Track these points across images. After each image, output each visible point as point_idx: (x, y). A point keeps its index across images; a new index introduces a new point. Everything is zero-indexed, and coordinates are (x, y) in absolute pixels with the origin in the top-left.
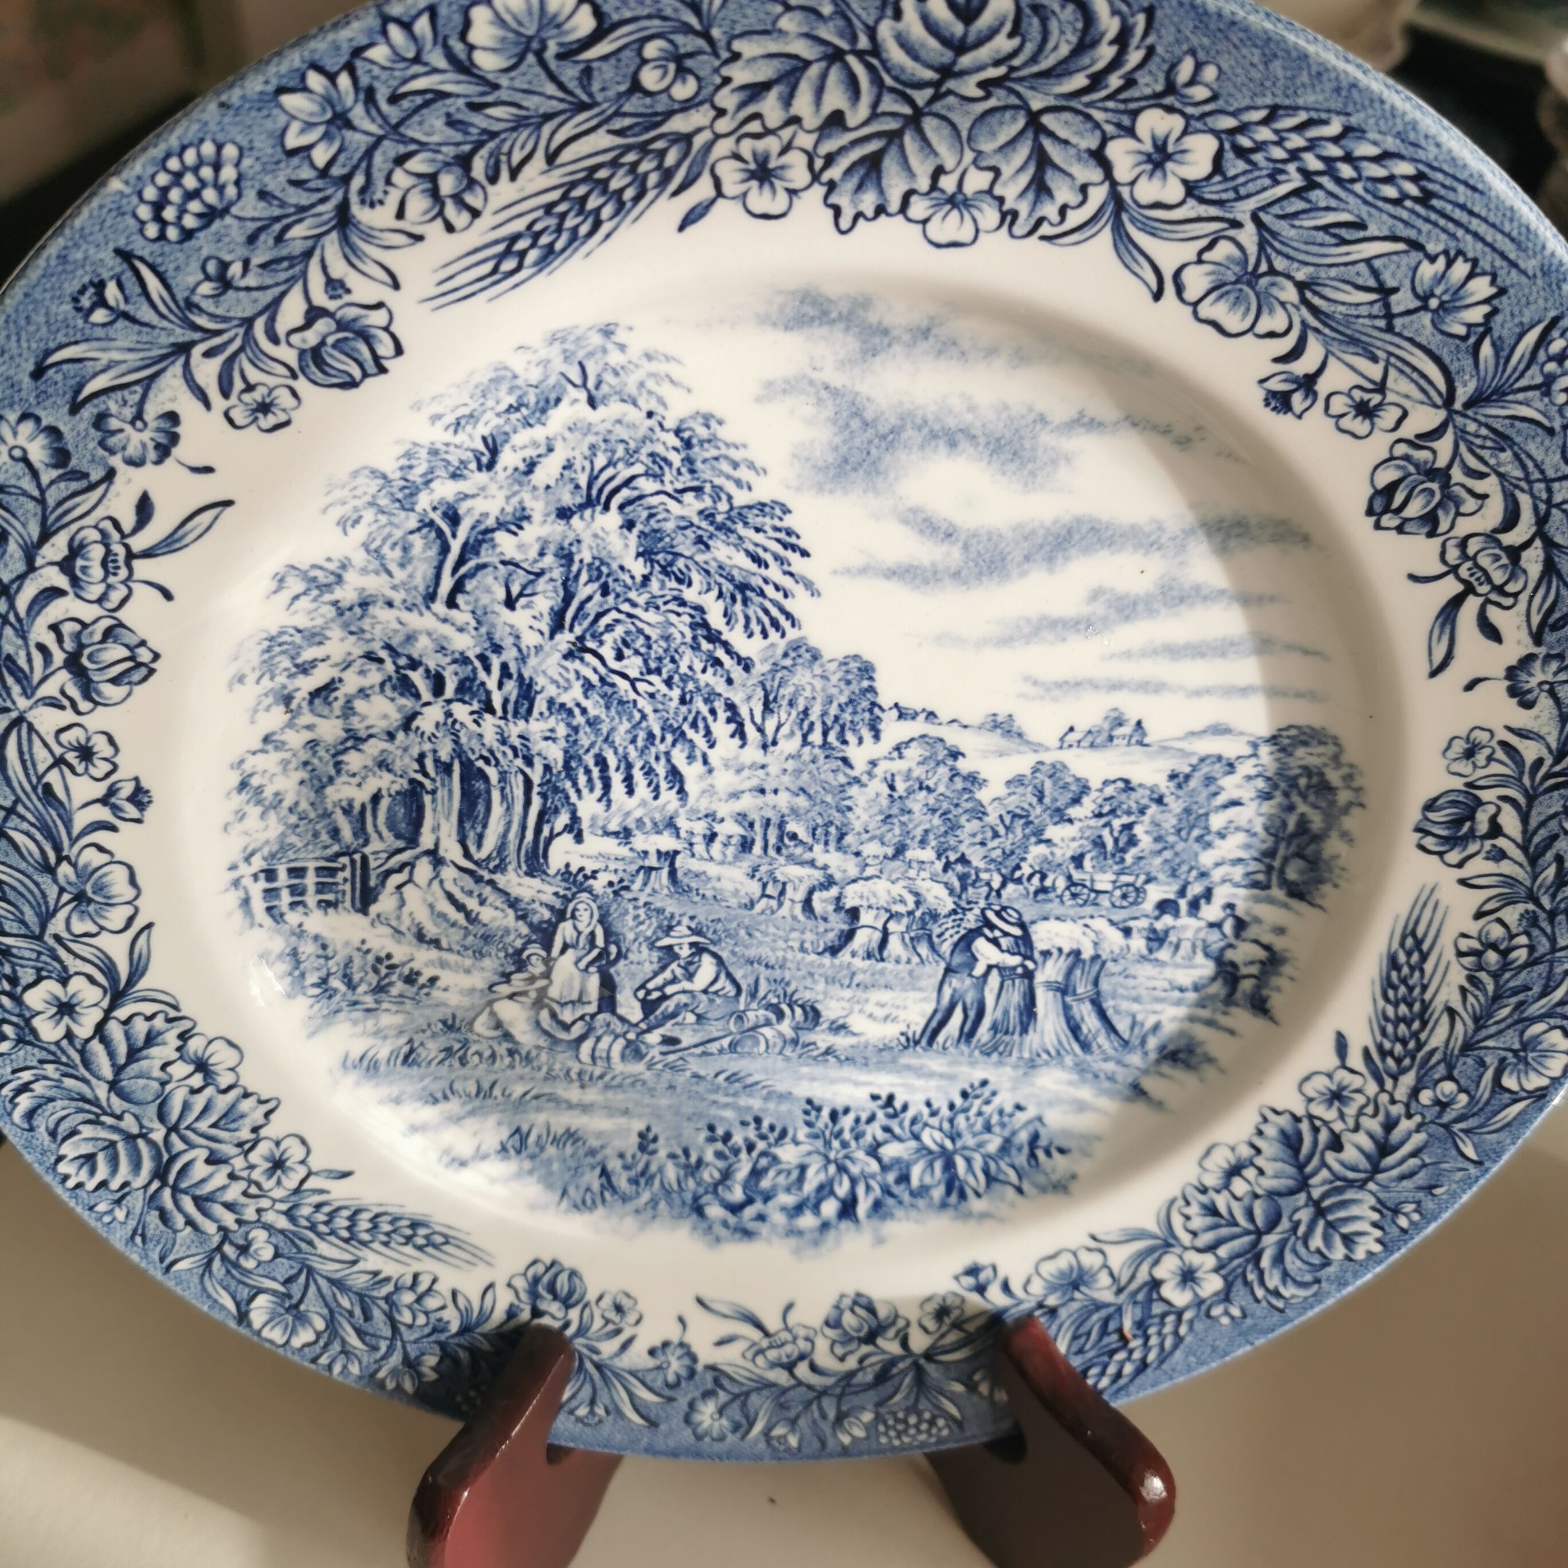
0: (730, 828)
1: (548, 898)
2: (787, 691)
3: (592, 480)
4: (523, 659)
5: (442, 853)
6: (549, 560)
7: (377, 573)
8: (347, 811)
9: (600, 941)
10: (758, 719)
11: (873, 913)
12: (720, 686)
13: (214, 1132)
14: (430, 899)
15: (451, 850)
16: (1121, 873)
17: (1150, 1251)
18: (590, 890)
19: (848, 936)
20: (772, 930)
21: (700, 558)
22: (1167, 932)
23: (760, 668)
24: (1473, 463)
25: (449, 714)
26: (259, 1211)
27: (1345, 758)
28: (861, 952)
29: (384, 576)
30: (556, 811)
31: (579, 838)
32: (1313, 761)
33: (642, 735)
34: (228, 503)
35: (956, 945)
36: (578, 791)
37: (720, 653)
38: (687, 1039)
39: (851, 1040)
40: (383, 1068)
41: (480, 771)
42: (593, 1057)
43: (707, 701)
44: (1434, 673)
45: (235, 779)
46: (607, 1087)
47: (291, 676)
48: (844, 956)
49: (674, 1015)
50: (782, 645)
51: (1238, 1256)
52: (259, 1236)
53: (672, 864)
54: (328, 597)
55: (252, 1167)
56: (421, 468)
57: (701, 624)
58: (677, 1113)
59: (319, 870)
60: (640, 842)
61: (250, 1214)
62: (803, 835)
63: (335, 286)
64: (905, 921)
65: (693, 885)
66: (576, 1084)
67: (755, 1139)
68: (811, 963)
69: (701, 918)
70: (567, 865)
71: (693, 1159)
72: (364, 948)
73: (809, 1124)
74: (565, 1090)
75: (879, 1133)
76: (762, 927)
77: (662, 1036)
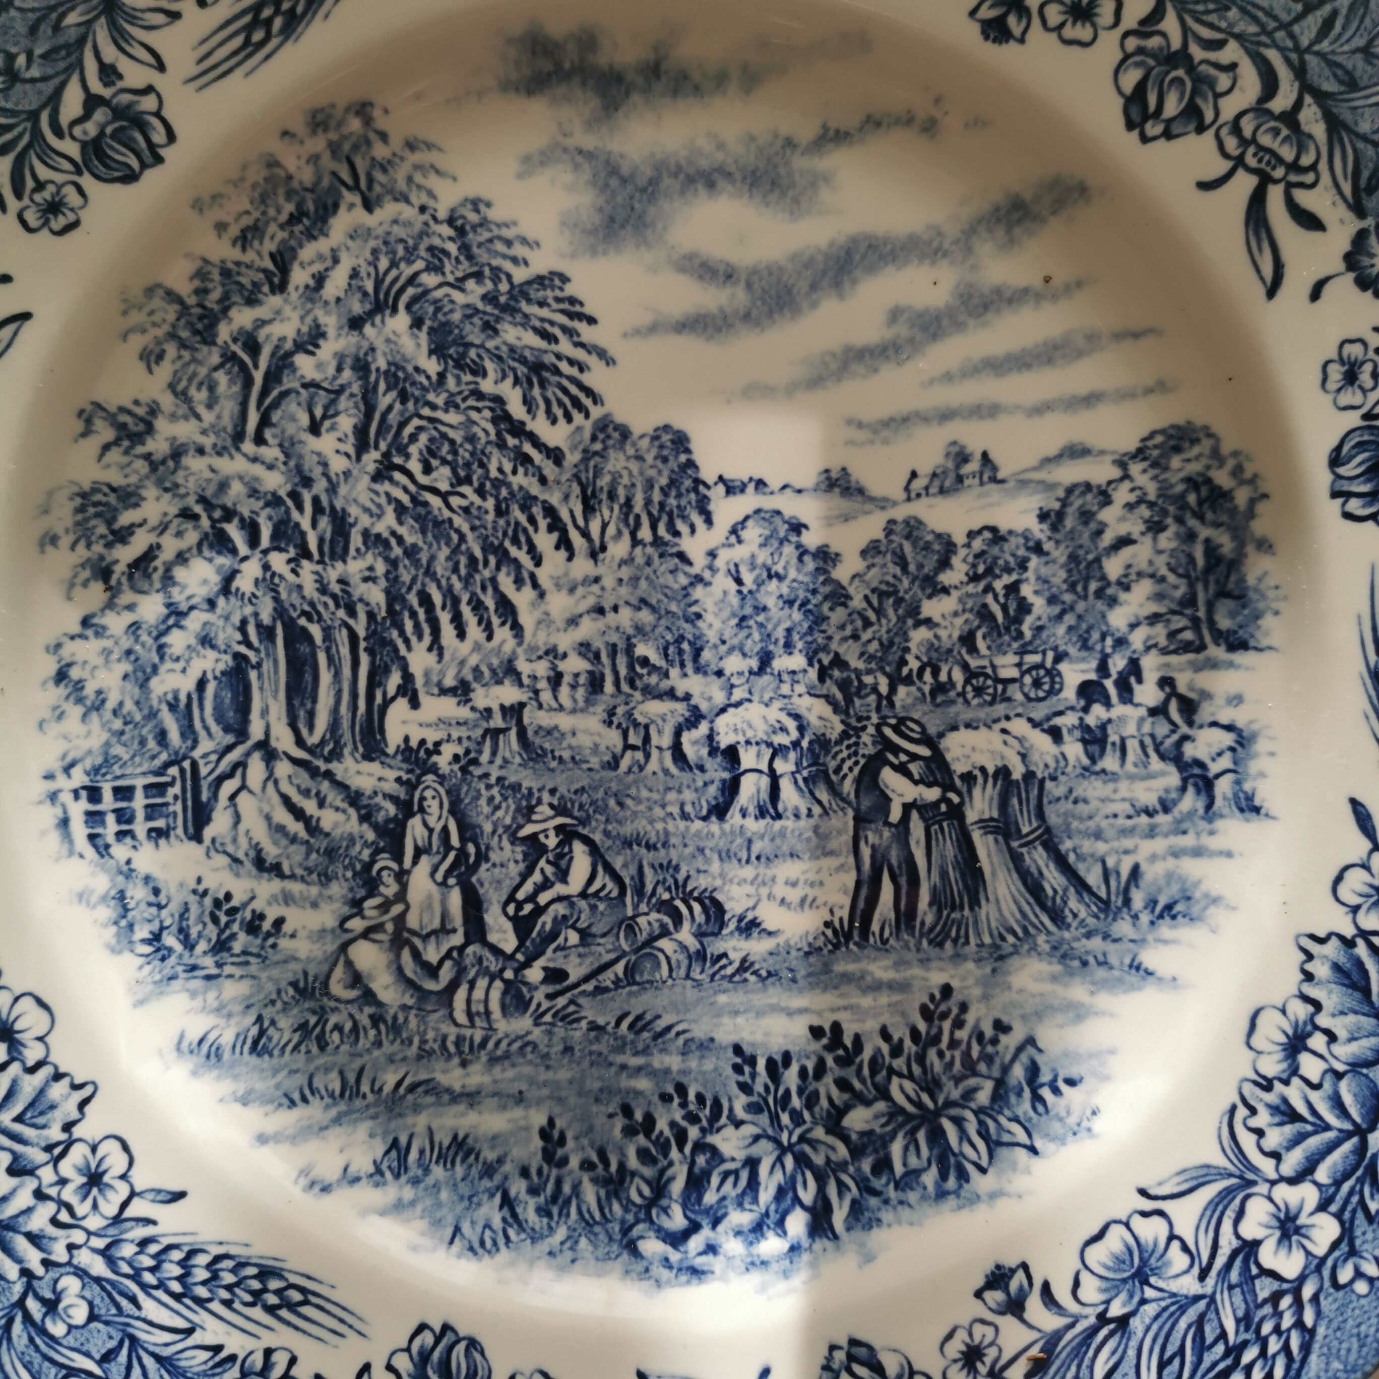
0: (574, 664)
1: (391, 787)
2: (604, 482)
3: (378, 283)
4: (332, 489)
5: (273, 743)
6: (347, 374)
7: (186, 418)
8: (173, 707)
9: (455, 841)
10: (581, 522)
11: (753, 750)
12: (535, 489)
13: (18, 1128)
14: (266, 809)
15: (283, 740)
16: (1022, 652)
17: (1226, 1195)
18: (434, 769)
19: (732, 788)
20: (645, 793)
21: (490, 344)
22: (1103, 727)
23: (572, 458)
24: (1206, 33)
25: (266, 567)
26: (71, 1247)
27: (1226, 448)
28: (752, 810)
29: (194, 422)
30: (387, 671)
31: (415, 704)
32: (1194, 468)
33: (463, 560)
34: (25, 316)
35: (858, 781)
36: (407, 641)
37: (528, 448)
38: (575, 972)
39: (767, 944)
40: (227, 1056)
41: (304, 630)
42: (470, 1015)
43: (524, 508)
44: (1271, 292)
45: (50, 667)
46: (493, 1060)
47: (109, 545)
48: (734, 818)
49: (553, 935)
50: (588, 426)
51: (1346, 1176)
52: (71, 1284)
53: (520, 722)
54: (140, 450)
55: (63, 1182)
56: (216, 295)
57: (502, 418)
58: (581, 1093)
59: (147, 787)
60: (482, 697)
61: (60, 1254)
62: (655, 658)
63: (109, 73)
64: (792, 755)
65: (547, 746)
66: (456, 1061)
67: (684, 1123)
68: (698, 834)
69: (562, 790)
70: (407, 739)
71: (613, 1168)
72: (201, 888)
73: (745, 1088)
74: (444, 1072)
75: (835, 1093)
76: (633, 791)
77: (545, 969)
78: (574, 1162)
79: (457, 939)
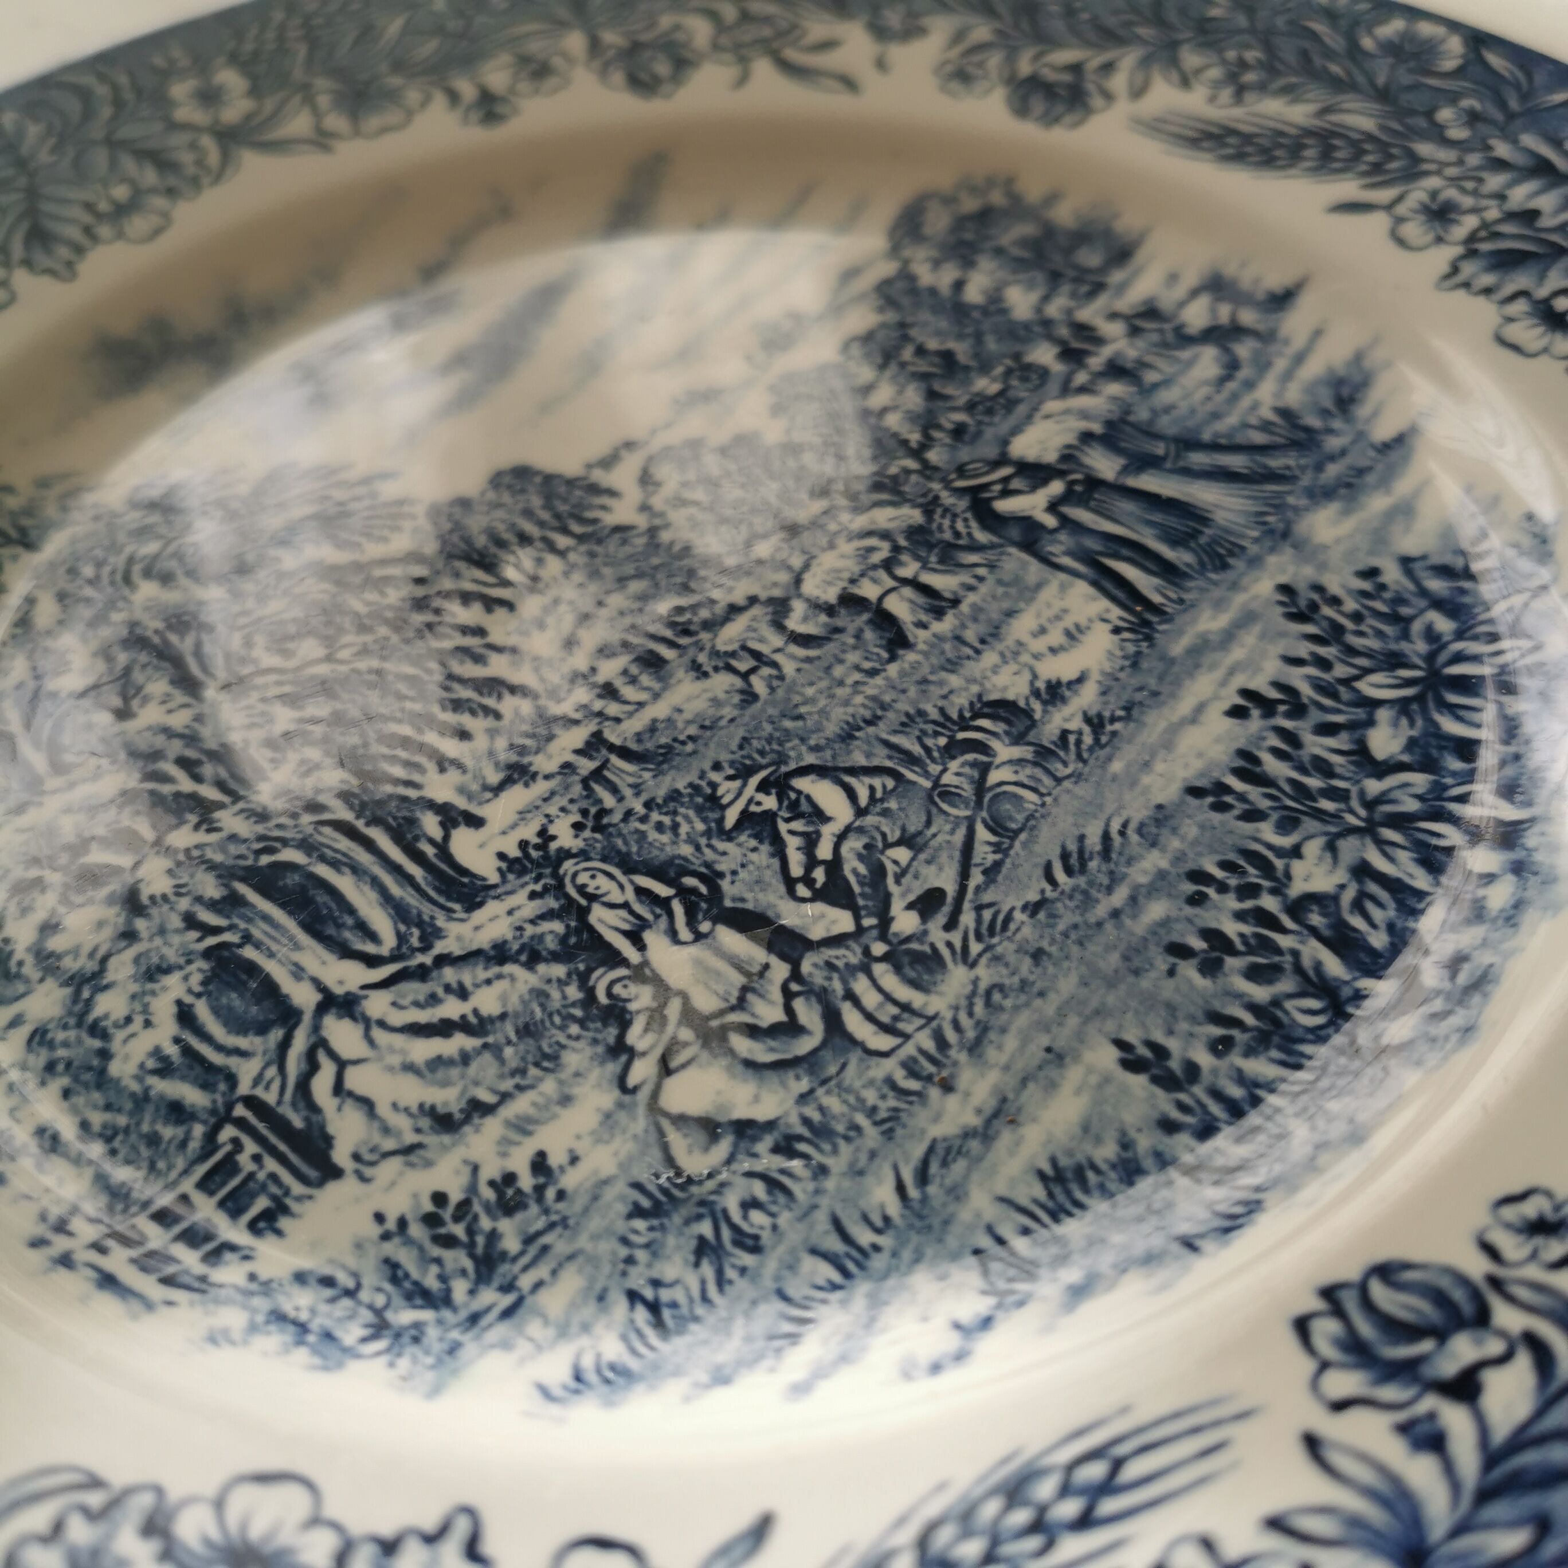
0: (612, 667)
1: (531, 909)
2: (481, 541)
3: (95, 584)
4: (192, 740)
5: (339, 990)
6: (123, 657)
8: (165, 1068)
10: (491, 580)
11: (865, 582)
14: (395, 1060)
15: (348, 976)
16: (984, 373)
18: (565, 854)
19: (884, 620)
20: (810, 691)
22: (1112, 364)
25: (171, 853)
27: (948, 191)
28: (926, 618)
30: (413, 822)
31: (475, 822)
32: (945, 221)
33: (401, 686)
36: (410, 783)
37: (379, 572)
38: (947, 881)
39: (1089, 690)
40: (633, 1364)
41: (274, 865)
42: (888, 1029)
43: (422, 610)
44: (854, 89)
46: (975, 1048)
48: (920, 637)
49: (878, 872)
50: (421, 522)
53: (612, 748)
57: (329, 572)
58: (1111, 983)
59: (202, 1183)
60: (546, 762)
62: (685, 601)
64: (904, 558)
65: (663, 740)
66: (934, 1093)
67: (1249, 904)
68: (903, 674)
69: (724, 757)
70: (502, 856)
71: (1249, 1019)
72: (391, 1225)
73: (1253, 815)
74: (937, 1119)
75: (1331, 742)
76: (797, 699)
77: (910, 907)
78: (1204, 1059)
79: (780, 970)
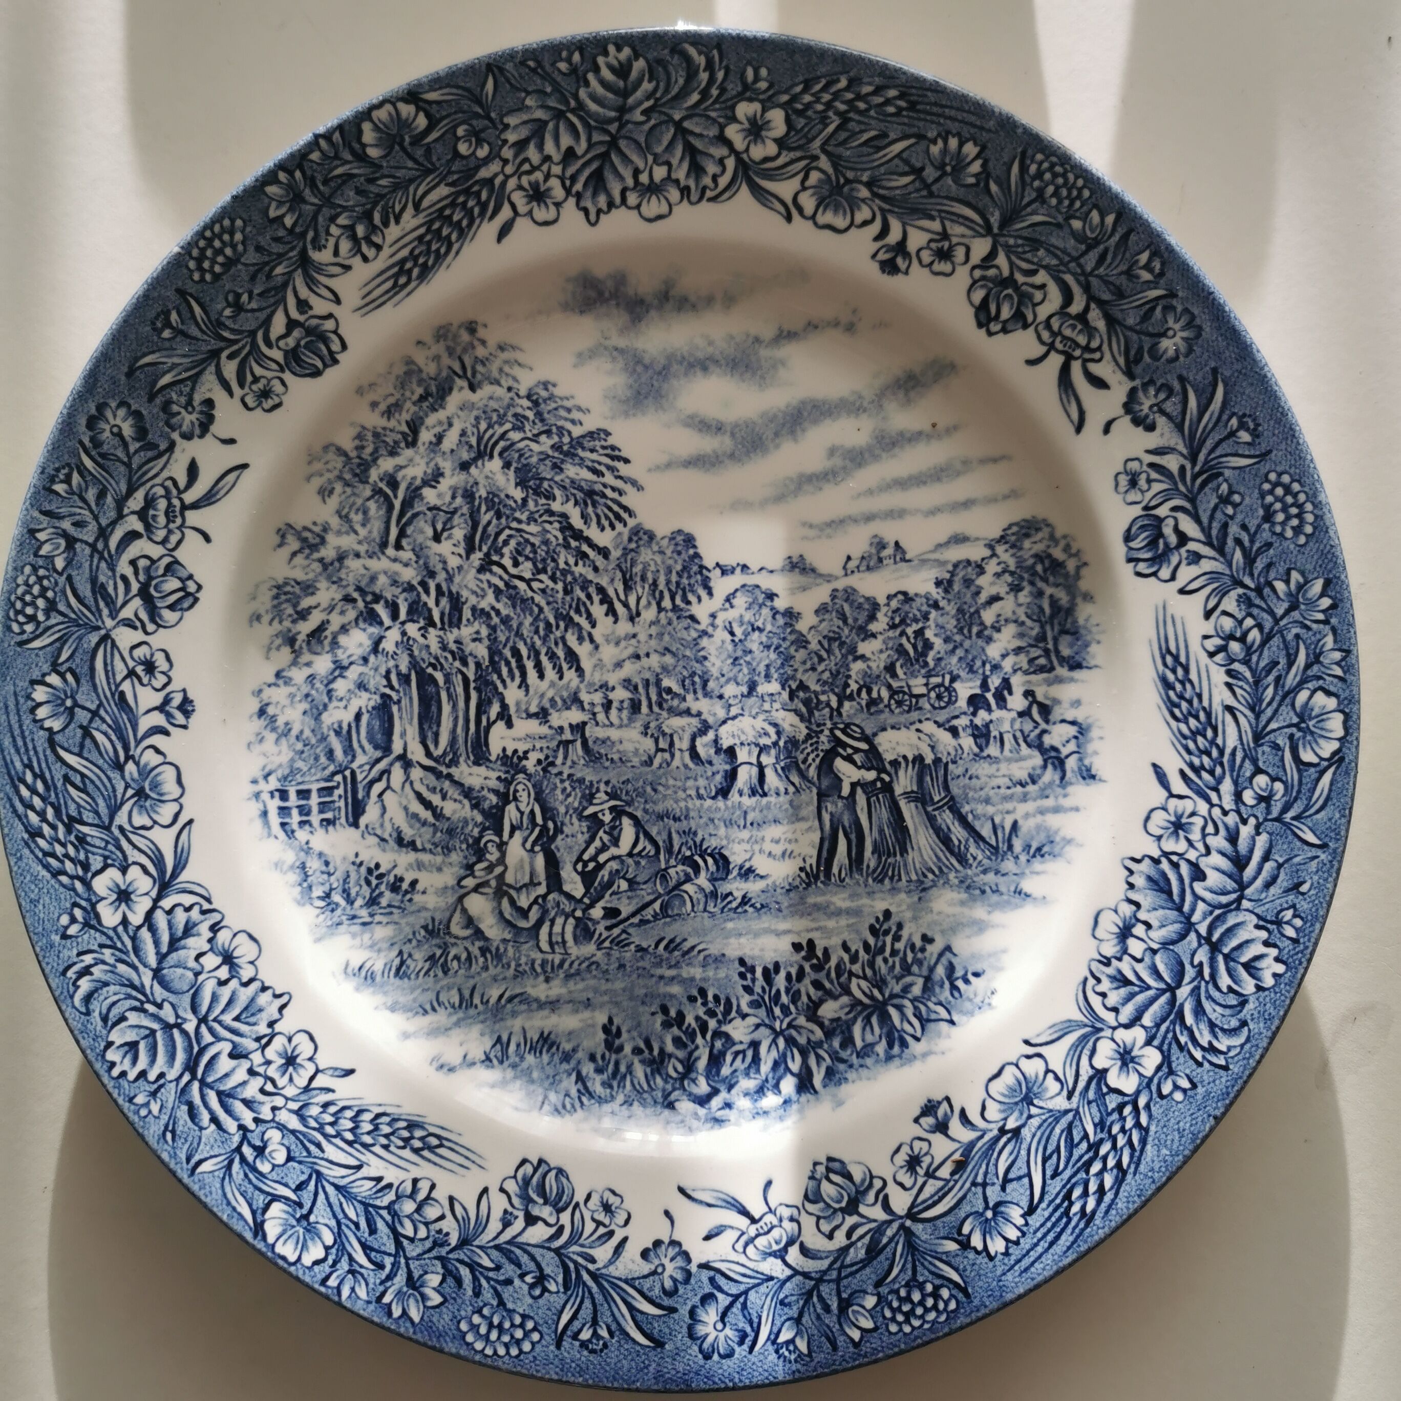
0: (620, 694)
1: (493, 783)
2: (638, 569)
3: (480, 439)
4: (450, 579)
5: (409, 756)
6: (459, 501)
7: (347, 533)
8: (338, 733)
9: (539, 820)
10: (622, 597)
11: (746, 749)
12: (591, 576)
13: (236, 1025)
14: (405, 803)
15: (417, 753)
16: (928, 676)
17: (1084, 1038)
18: (524, 770)
19: (731, 776)
20: (671, 782)
21: (557, 478)
22: (987, 726)
23: (615, 554)
24: (1024, 265)
25: (404, 633)
26: (274, 1109)
27: (1058, 534)
28: (746, 791)
29: (353, 535)
30: (490, 703)
31: (510, 725)
32: (1039, 548)
33: (542, 625)
34: (245, 466)
35: (819, 768)
36: (503, 682)
37: (585, 548)
38: (625, 911)
39: (760, 885)
40: (378, 978)
41: (431, 676)
42: (551, 944)
43: (584, 588)
44: (1079, 429)
45: (255, 706)
46: (568, 977)
47: (294, 622)
48: (734, 796)
49: (610, 884)
50: (626, 532)
51: (1163, 1020)
52: (274, 1135)
53: (583, 736)
54: (316, 555)
55: (268, 1063)
56: (369, 449)
57: (566, 526)
58: (631, 998)
59: (320, 790)
60: (556, 719)
61: (266, 1114)
62: (676, 688)
63: (303, 305)
64: (773, 752)
65: (603, 751)
66: (542, 978)
67: (705, 1017)
68: (709, 809)
69: (614, 781)
70: (504, 750)
71: (656, 1052)
72: (358, 861)
73: (748, 990)
74: (534, 986)
75: (812, 991)
76: (663, 781)
77: (604, 908)
78: (628, 1049)
79: (542, 890)
